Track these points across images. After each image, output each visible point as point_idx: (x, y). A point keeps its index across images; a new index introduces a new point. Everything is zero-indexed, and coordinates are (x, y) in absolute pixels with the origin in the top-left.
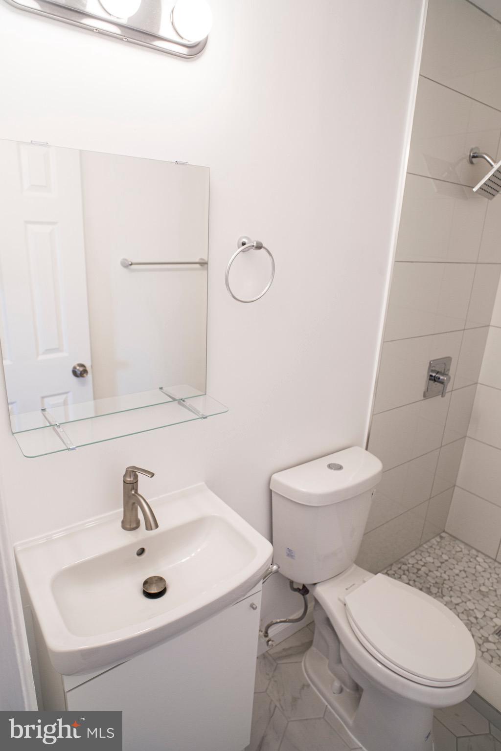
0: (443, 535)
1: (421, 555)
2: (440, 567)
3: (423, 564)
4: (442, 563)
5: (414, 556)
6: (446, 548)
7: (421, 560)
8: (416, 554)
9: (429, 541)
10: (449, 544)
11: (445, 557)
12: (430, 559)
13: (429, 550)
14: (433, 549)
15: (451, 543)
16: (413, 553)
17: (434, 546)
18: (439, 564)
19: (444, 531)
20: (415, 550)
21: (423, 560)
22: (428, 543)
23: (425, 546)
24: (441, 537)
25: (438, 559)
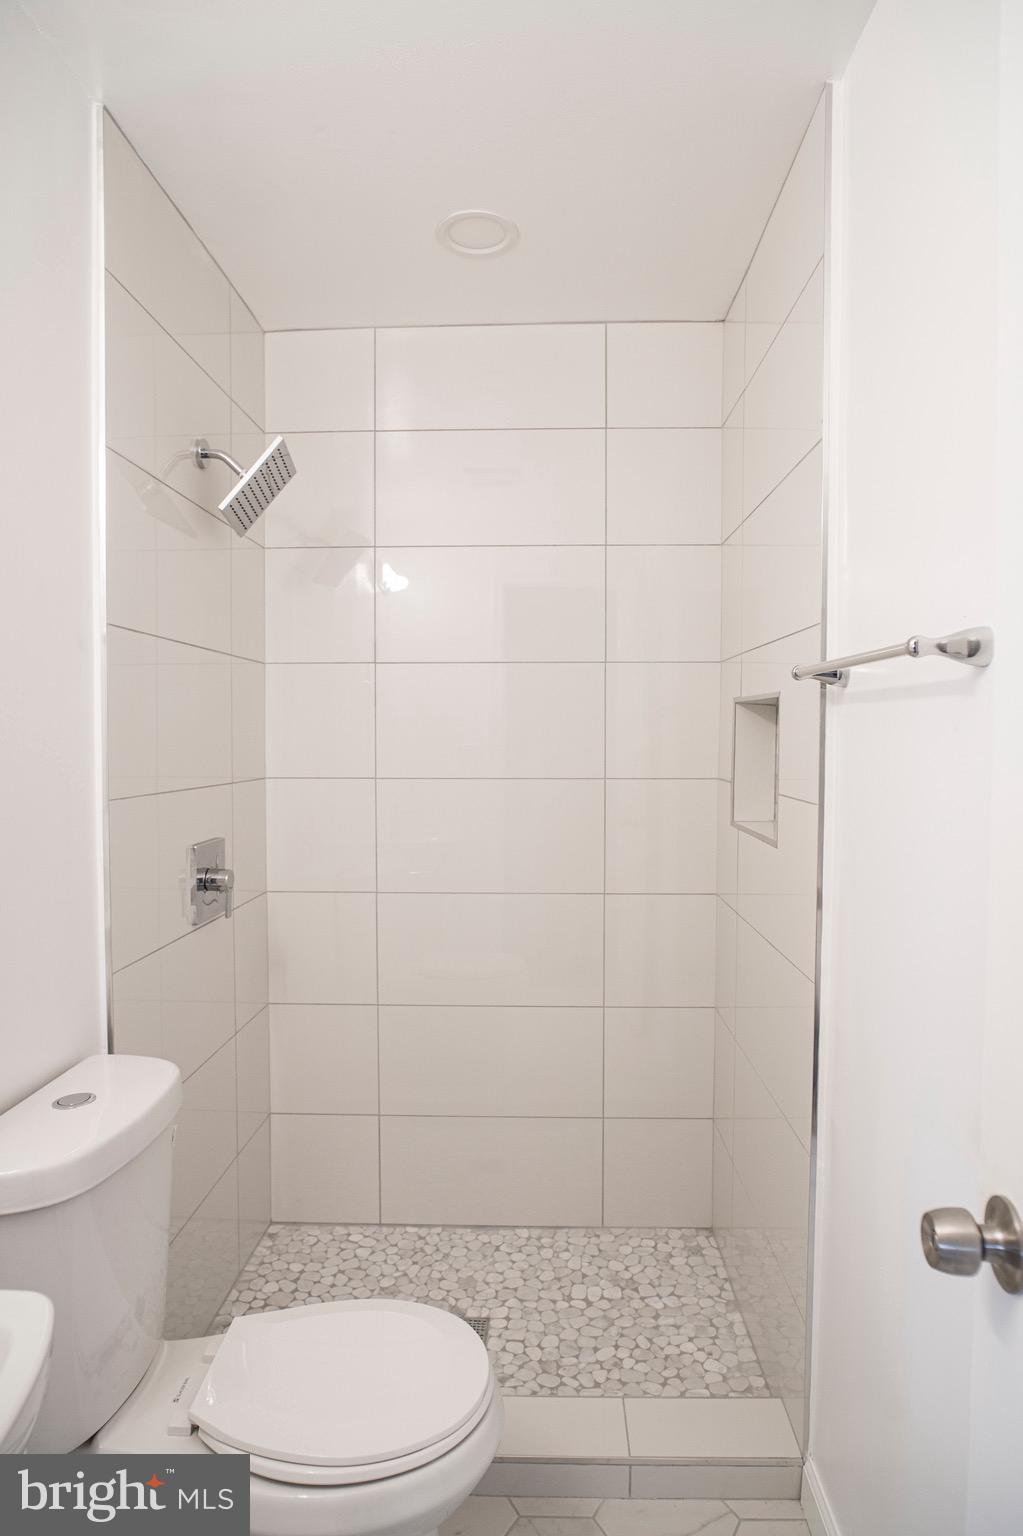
0: (273, 1229)
1: (249, 1289)
2: (296, 1290)
3: (262, 1303)
4: (295, 1281)
5: (237, 1300)
6: (290, 1251)
7: (255, 1299)
8: (240, 1292)
9: (252, 1255)
10: (292, 1240)
11: (296, 1267)
12: (272, 1287)
13: (261, 1272)
14: (268, 1265)
15: (294, 1237)
16: (234, 1294)
17: (266, 1260)
18: (293, 1286)
19: (272, 1223)
20: (234, 1286)
21: (259, 1295)
22: (253, 1260)
23: (250, 1268)
24: (271, 1236)
25: (285, 1278)
